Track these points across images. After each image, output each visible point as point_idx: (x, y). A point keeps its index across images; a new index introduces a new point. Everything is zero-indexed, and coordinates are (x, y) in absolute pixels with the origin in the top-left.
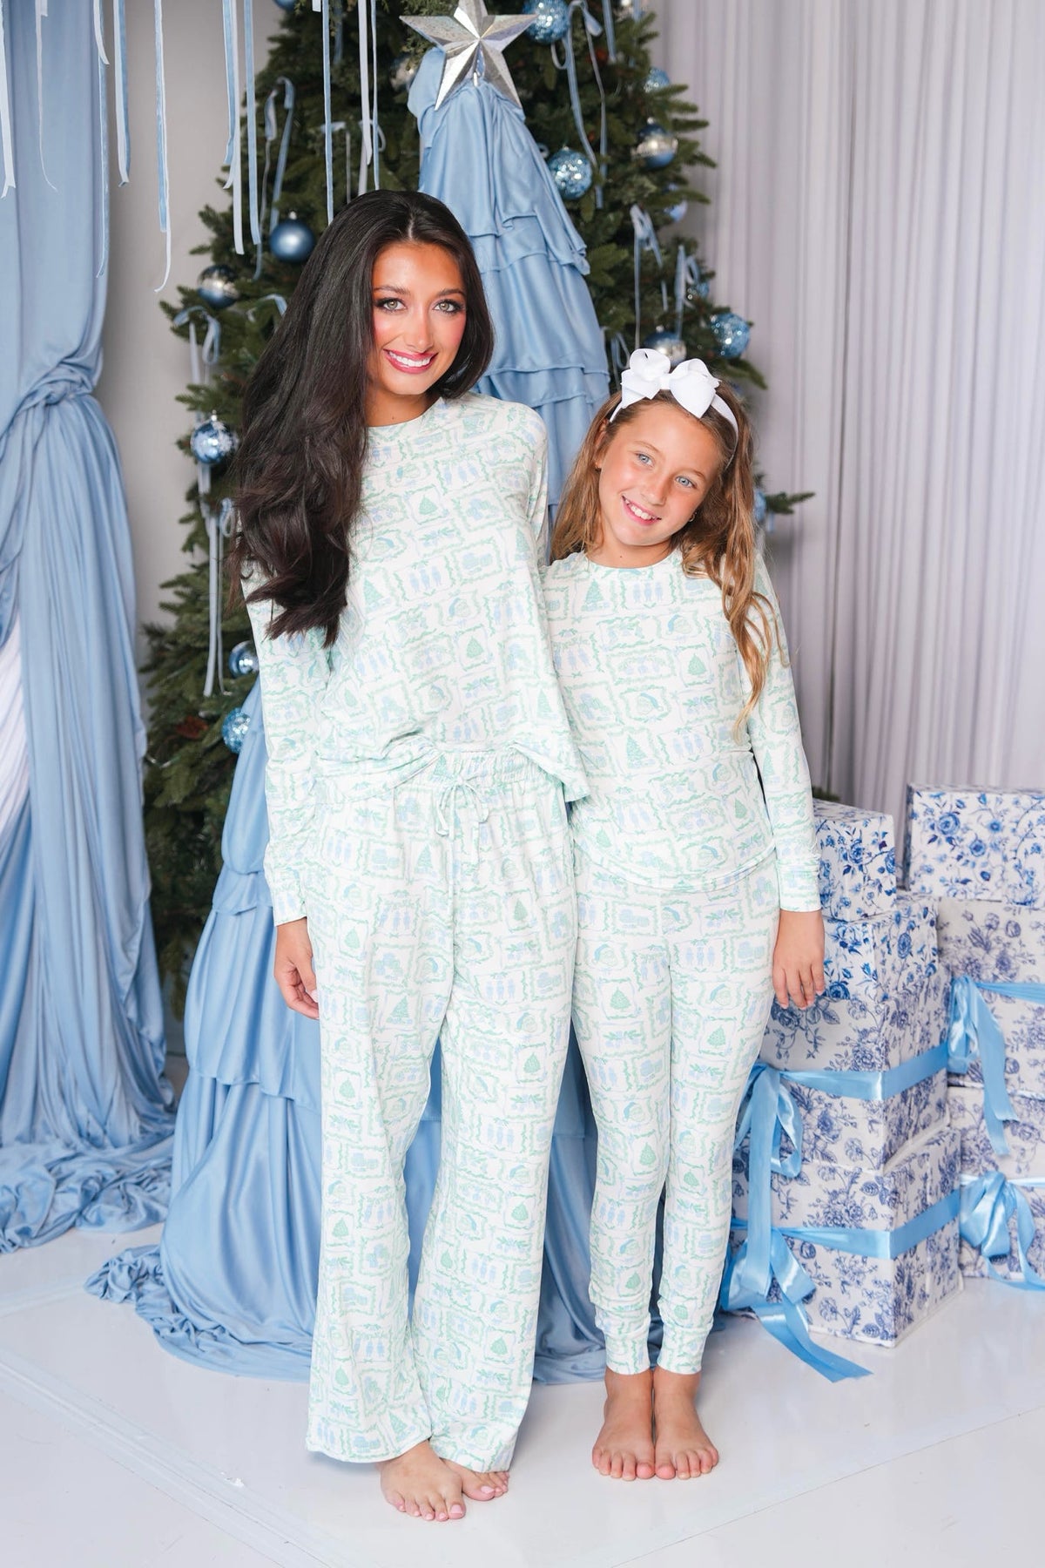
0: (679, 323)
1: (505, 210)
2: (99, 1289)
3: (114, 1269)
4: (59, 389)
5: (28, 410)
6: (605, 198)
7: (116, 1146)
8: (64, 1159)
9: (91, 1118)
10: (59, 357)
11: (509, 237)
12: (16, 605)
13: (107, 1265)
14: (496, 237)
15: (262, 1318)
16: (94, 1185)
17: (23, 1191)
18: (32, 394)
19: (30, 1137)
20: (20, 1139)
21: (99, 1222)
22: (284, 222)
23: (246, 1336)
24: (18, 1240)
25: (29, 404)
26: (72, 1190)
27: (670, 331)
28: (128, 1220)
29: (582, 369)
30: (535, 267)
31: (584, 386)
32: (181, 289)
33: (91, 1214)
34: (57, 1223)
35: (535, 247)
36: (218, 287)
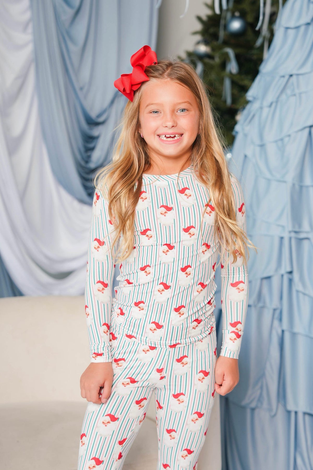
22: (233, 17)
32: (186, 52)
36: (203, 49)
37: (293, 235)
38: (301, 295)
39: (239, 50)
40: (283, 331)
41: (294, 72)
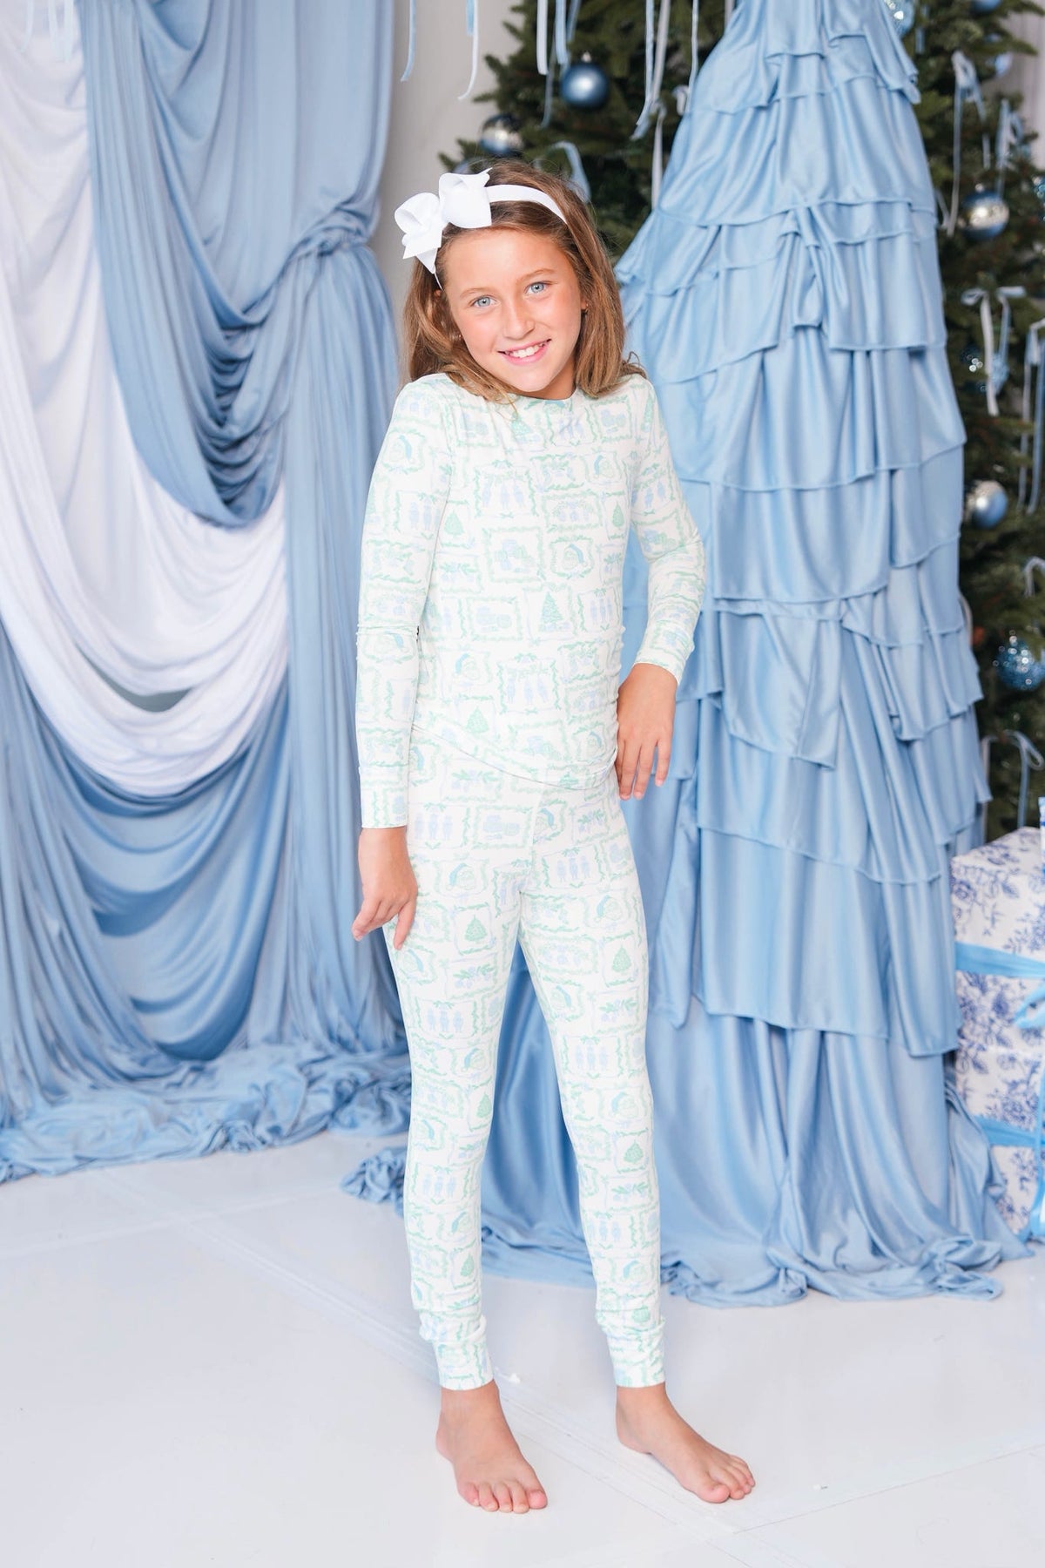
0: (1000, 183)
1: (833, 27)
2: (357, 1187)
3: (372, 1167)
4: (335, 236)
5: (300, 259)
6: (926, 43)
7: (368, 1049)
8: (315, 1061)
9: (343, 1020)
10: (335, 202)
11: (835, 58)
12: (282, 468)
13: (364, 1164)
14: (822, 57)
15: (531, 1223)
16: (347, 1087)
17: (273, 1090)
18: (305, 242)
19: (278, 1038)
20: (268, 1040)
21: (353, 1125)
22: (576, 64)
23: (516, 1239)
24: (268, 1137)
25: (302, 252)
26: (325, 1091)
27: (990, 192)
28: (384, 1124)
29: (910, 204)
30: (862, 90)
31: (910, 224)
32: (461, 143)
33: (345, 1115)
34: (310, 1123)
35: (863, 69)
36: (502, 138)
37: (724, 606)
38: (741, 748)
39: (592, 147)
40: (700, 830)
41: (727, 220)
